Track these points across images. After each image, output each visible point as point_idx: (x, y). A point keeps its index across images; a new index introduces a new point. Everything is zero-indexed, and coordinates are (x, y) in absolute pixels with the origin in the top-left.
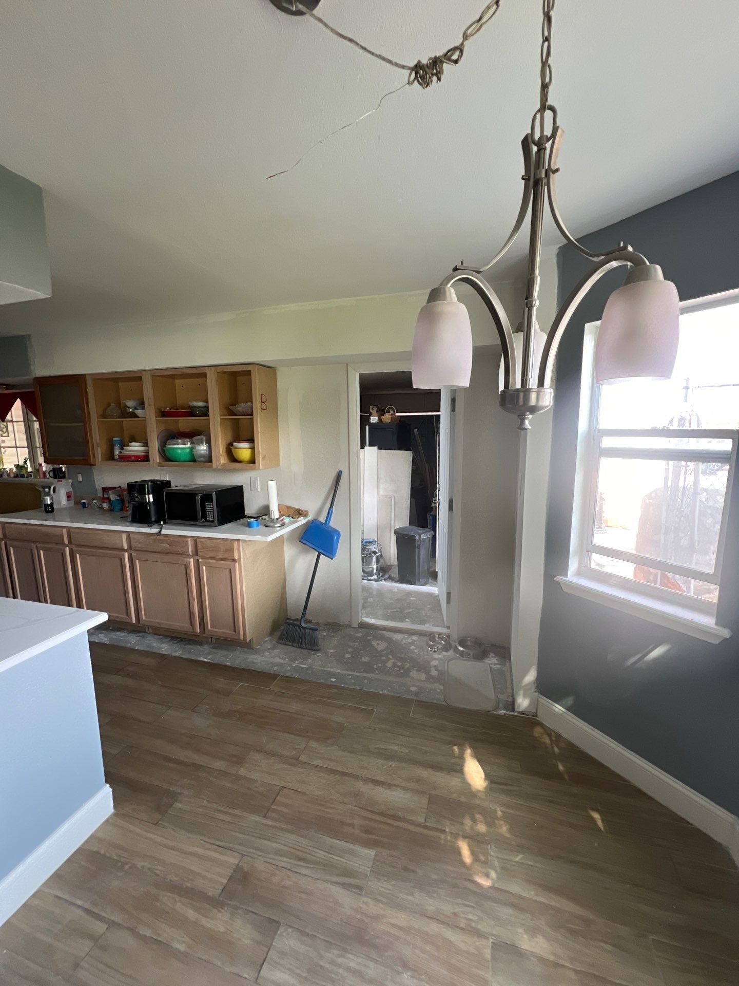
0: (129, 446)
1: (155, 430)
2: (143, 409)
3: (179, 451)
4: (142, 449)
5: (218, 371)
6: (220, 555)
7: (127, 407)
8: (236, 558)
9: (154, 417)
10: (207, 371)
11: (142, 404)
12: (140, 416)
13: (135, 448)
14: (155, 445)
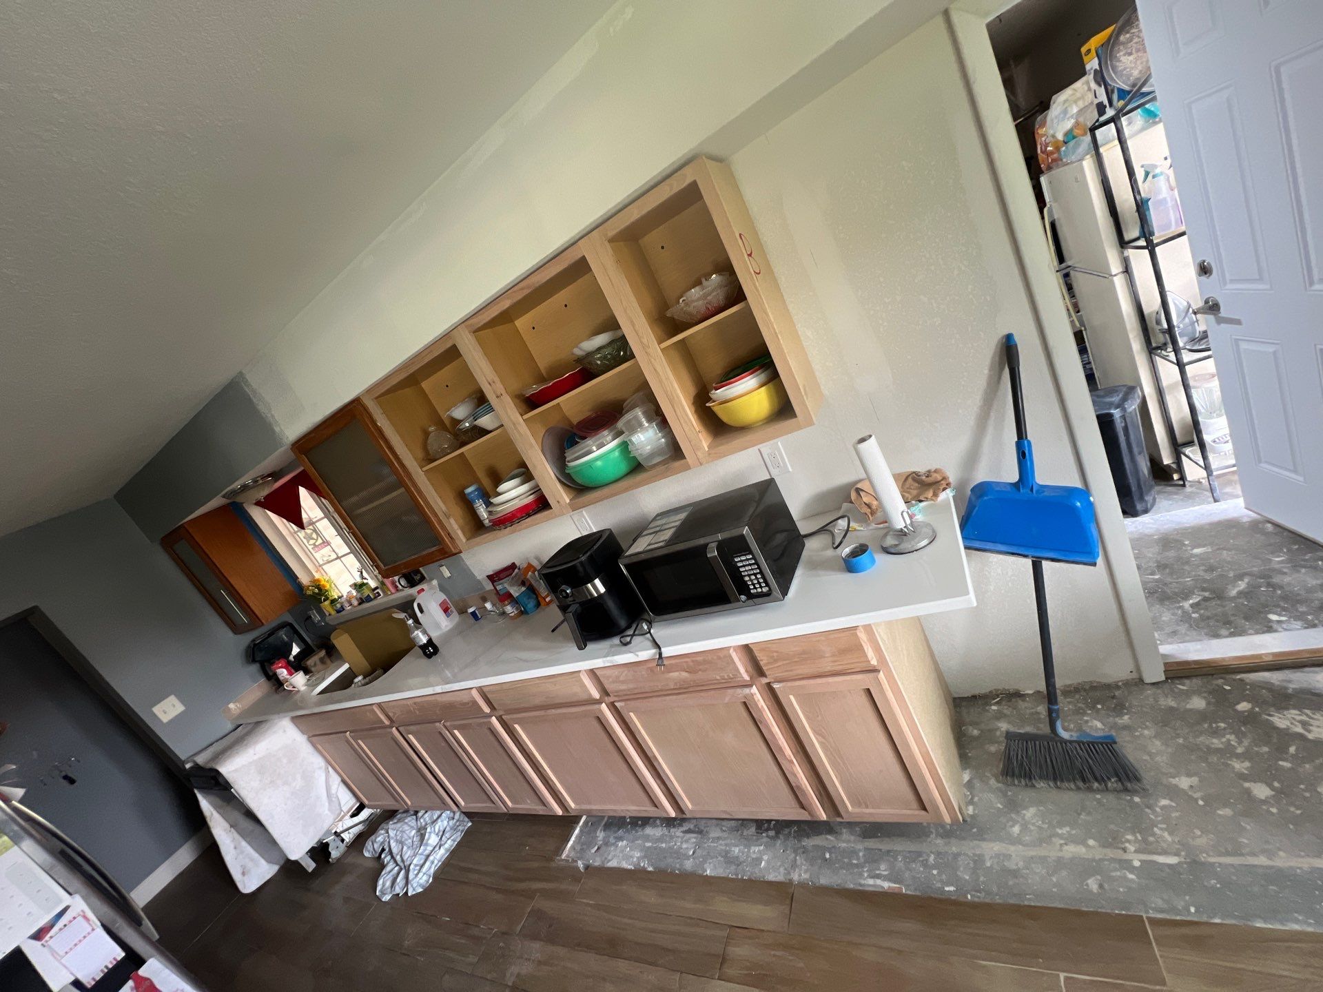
0: (500, 494)
1: (533, 441)
2: (491, 409)
3: (599, 463)
4: (524, 488)
5: (611, 234)
6: (827, 666)
7: (456, 422)
8: (874, 662)
9: (519, 415)
10: (584, 250)
11: (481, 401)
12: (489, 428)
13: (513, 493)
14: (545, 472)
